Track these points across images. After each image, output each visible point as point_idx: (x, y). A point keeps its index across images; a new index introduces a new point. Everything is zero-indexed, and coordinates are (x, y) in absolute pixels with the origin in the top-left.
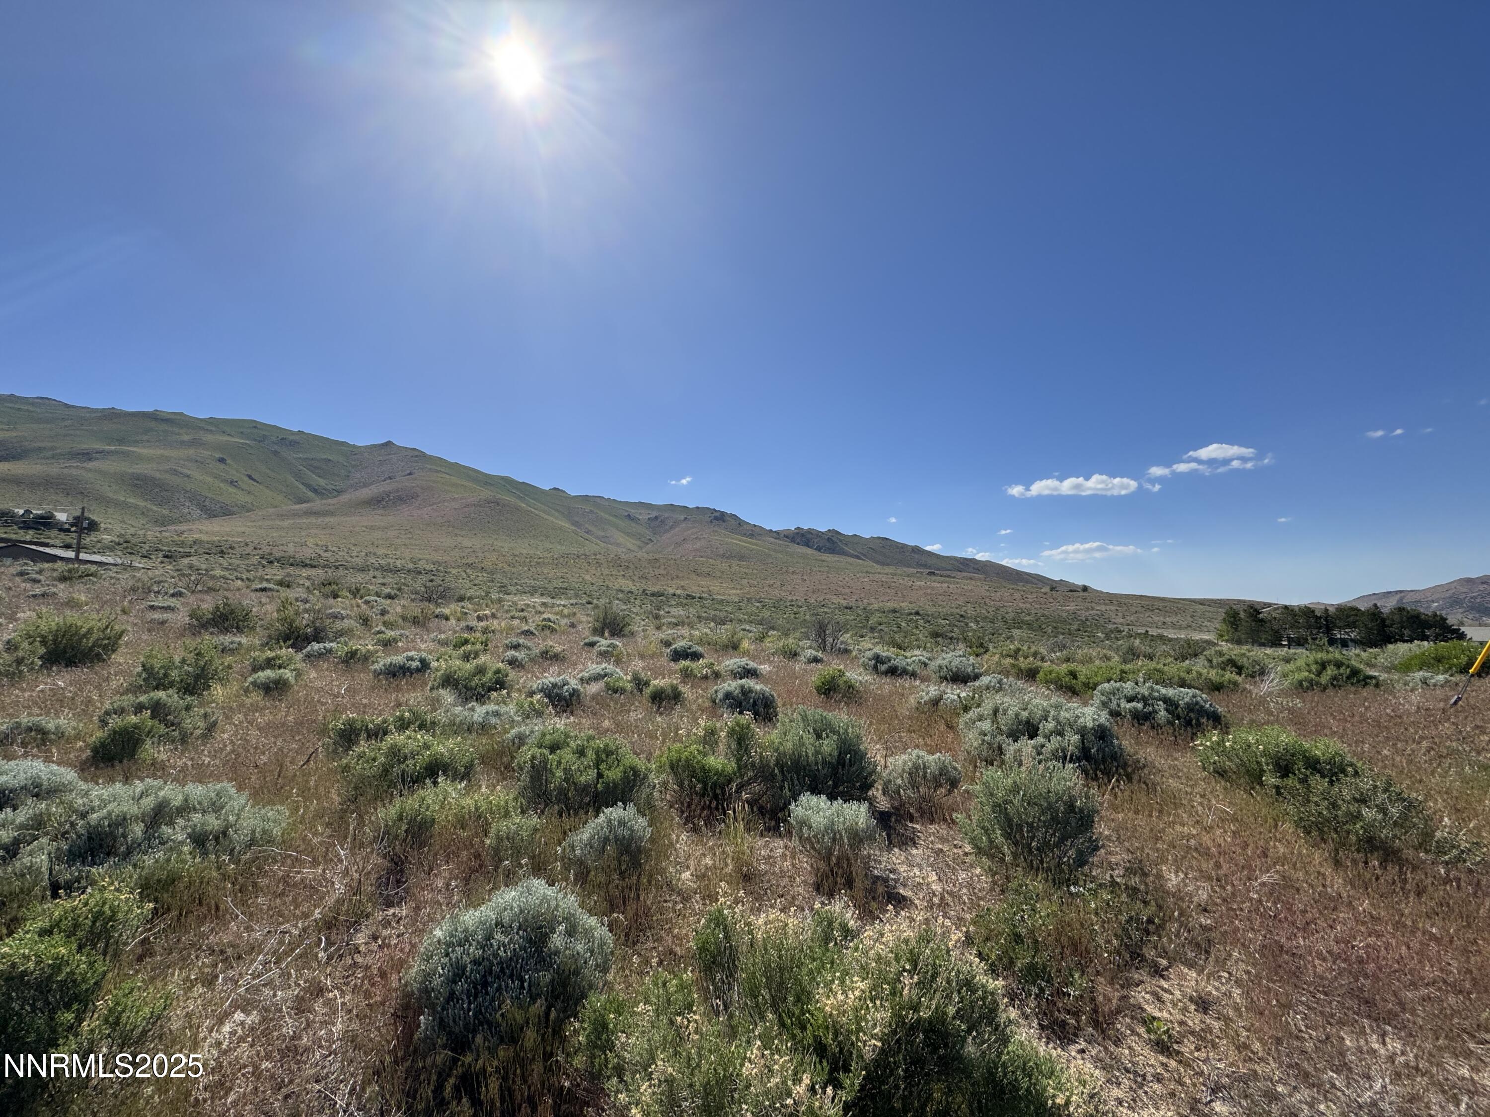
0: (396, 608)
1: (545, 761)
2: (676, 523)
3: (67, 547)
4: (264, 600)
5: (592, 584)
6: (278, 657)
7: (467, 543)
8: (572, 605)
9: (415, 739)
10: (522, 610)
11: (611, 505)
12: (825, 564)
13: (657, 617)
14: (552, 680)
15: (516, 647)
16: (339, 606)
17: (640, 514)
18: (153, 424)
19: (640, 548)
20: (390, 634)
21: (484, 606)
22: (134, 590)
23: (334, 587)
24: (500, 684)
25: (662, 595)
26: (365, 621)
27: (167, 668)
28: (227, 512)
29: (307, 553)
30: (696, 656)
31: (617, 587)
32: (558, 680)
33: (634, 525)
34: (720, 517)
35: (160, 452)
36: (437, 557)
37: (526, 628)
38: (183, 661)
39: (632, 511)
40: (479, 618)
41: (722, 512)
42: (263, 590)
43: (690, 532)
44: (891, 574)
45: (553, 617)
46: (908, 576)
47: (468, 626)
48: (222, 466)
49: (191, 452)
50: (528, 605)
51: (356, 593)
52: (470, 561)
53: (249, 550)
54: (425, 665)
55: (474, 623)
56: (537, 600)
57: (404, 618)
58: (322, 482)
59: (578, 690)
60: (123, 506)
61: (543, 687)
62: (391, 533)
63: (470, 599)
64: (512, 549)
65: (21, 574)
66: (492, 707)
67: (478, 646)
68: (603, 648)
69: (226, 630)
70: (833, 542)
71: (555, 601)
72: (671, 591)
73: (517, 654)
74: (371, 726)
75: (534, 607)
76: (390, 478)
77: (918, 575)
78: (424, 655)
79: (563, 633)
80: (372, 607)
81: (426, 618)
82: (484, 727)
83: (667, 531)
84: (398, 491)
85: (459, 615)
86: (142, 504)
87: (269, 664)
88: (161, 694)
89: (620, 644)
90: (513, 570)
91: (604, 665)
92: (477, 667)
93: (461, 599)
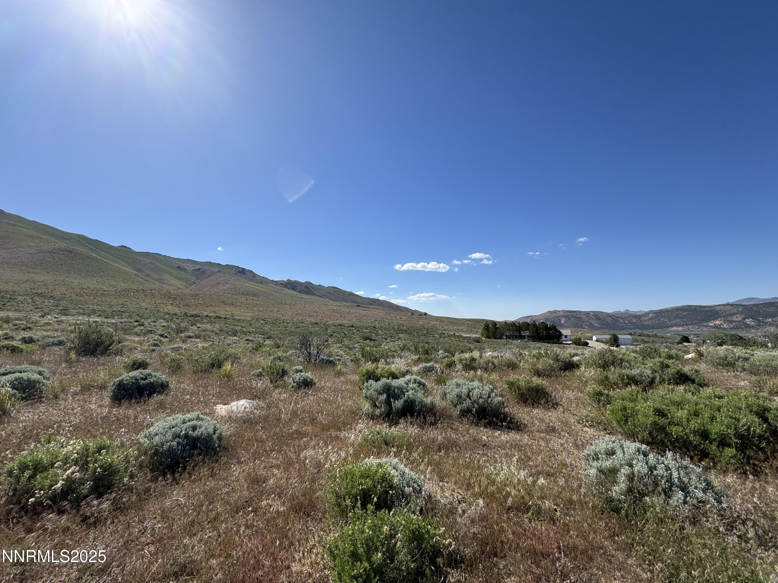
2: (213, 273)
11: (167, 260)
12: (303, 300)
19: (186, 287)
33: (182, 273)
34: (242, 272)
39: (182, 264)
41: (243, 269)
43: (221, 279)
44: (338, 306)
46: (347, 307)
70: (308, 288)
77: (352, 306)
83: (206, 278)
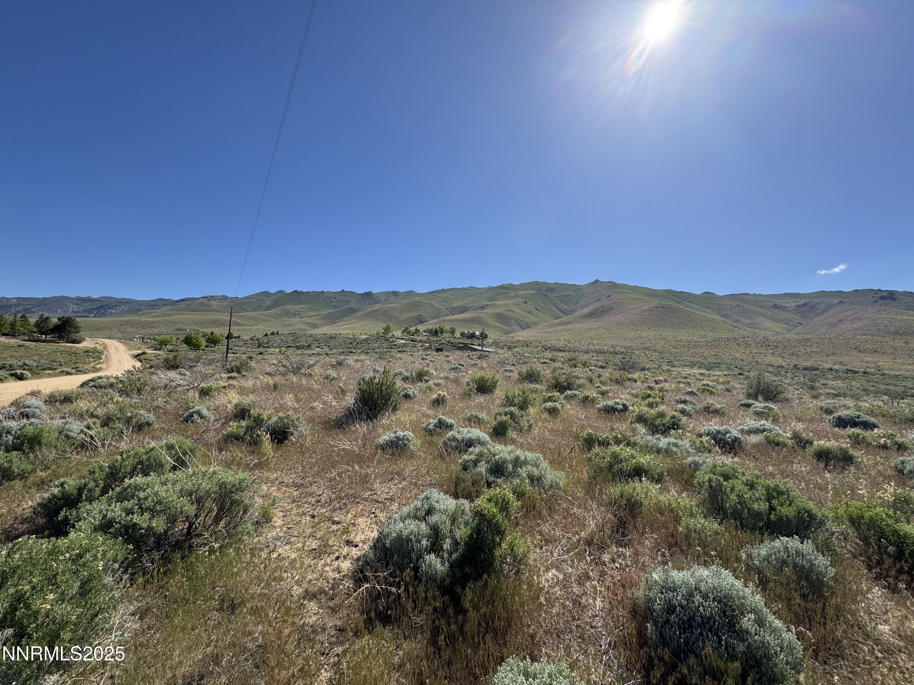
0: (606, 374)
1: (720, 485)
3: (479, 345)
4: (545, 368)
5: (742, 360)
6: (554, 396)
7: (644, 334)
8: (725, 375)
9: (626, 451)
10: (686, 378)
13: (812, 388)
14: (716, 428)
15: (685, 402)
16: (578, 371)
17: (787, 303)
18: (502, 291)
19: (789, 330)
20: (604, 388)
21: (658, 374)
22: (500, 362)
23: (574, 361)
24: (675, 425)
25: (817, 369)
26: (591, 381)
27: (514, 397)
28: (528, 326)
29: (561, 344)
30: (867, 426)
31: (767, 362)
32: (722, 428)
33: (780, 312)
34: (889, 296)
35: (505, 302)
36: (627, 343)
37: (690, 390)
38: (519, 395)
39: (779, 302)
40: (657, 382)
42: (544, 363)
43: (847, 313)
45: (711, 384)
47: (649, 386)
48: (525, 305)
49: (515, 300)
50: (690, 375)
51: (585, 365)
52: (646, 346)
53: (537, 344)
54: (625, 408)
55: (653, 385)
56: (696, 371)
57: (611, 380)
58: (566, 307)
59: (739, 439)
60: (494, 327)
61: (709, 432)
62: (601, 331)
63: (648, 369)
64: (675, 336)
65: (469, 356)
66: (672, 440)
67: (657, 399)
68: (758, 409)
69: (531, 382)
71: (710, 372)
72: (827, 366)
73: (685, 407)
74: (600, 438)
75: (694, 376)
76: (598, 300)
78: (625, 402)
79: (720, 395)
80: (593, 373)
81: (623, 381)
82: (667, 452)
84: (602, 307)
85: (643, 379)
86: (500, 325)
87: (550, 399)
88: (512, 409)
89: (776, 408)
90: (678, 350)
91: (762, 422)
92: (658, 413)
93: (643, 369)
